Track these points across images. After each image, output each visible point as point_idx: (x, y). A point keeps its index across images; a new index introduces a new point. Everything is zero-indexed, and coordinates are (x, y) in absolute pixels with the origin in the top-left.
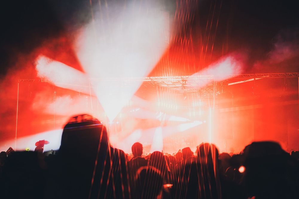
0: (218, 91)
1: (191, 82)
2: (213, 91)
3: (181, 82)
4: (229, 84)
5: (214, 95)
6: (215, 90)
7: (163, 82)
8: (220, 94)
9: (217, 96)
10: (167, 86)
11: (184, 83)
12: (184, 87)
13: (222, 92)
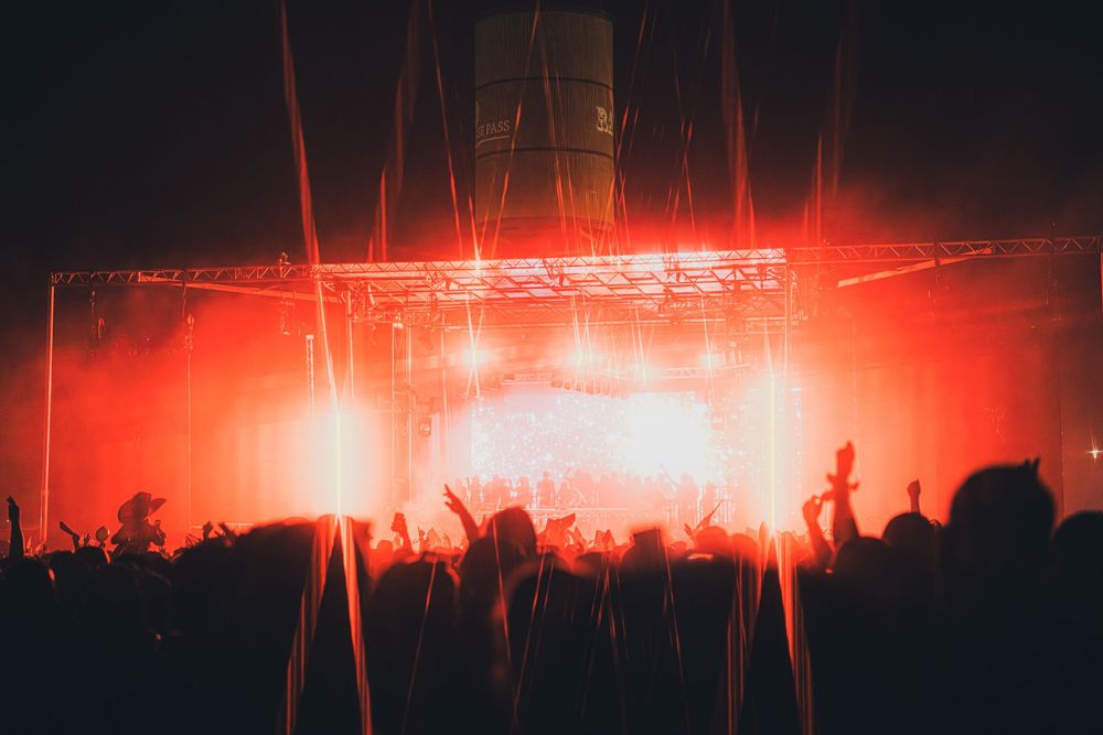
0: (799, 309)
1: (697, 277)
2: (784, 309)
3: (664, 278)
4: (842, 284)
5: (785, 323)
6: (789, 307)
7: (593, 278)
8: (805, 318)
9: (795, 328)
10: (610, 293)
11: (673, 279)
12: (673, 294)
13: (815, 313)
